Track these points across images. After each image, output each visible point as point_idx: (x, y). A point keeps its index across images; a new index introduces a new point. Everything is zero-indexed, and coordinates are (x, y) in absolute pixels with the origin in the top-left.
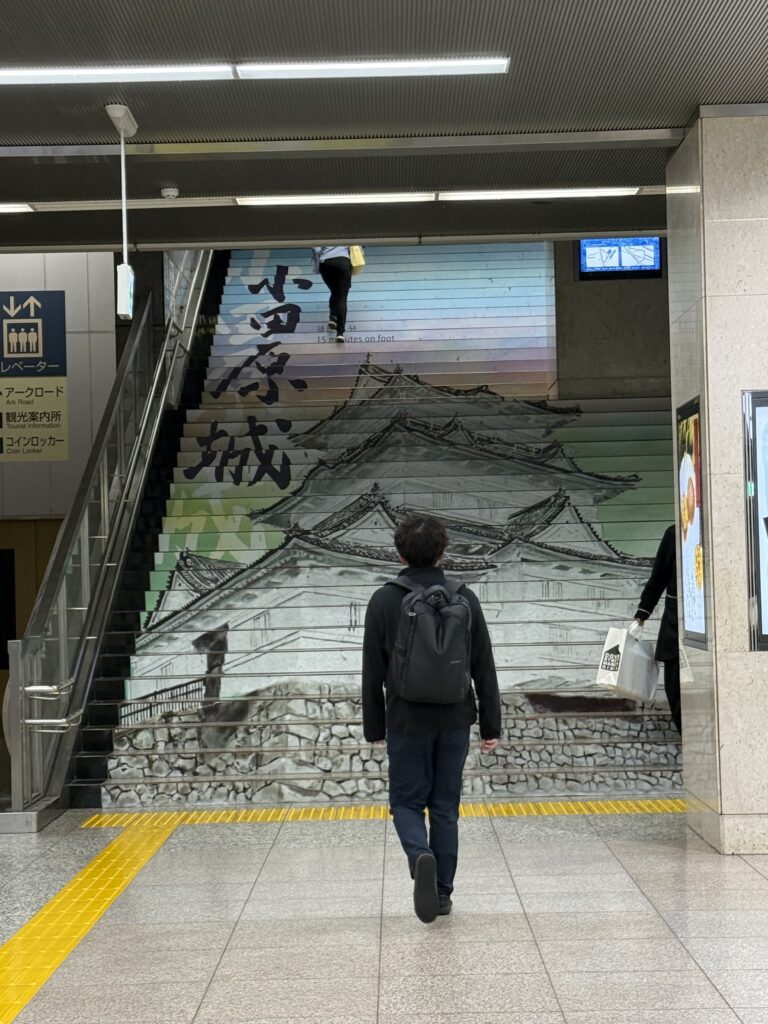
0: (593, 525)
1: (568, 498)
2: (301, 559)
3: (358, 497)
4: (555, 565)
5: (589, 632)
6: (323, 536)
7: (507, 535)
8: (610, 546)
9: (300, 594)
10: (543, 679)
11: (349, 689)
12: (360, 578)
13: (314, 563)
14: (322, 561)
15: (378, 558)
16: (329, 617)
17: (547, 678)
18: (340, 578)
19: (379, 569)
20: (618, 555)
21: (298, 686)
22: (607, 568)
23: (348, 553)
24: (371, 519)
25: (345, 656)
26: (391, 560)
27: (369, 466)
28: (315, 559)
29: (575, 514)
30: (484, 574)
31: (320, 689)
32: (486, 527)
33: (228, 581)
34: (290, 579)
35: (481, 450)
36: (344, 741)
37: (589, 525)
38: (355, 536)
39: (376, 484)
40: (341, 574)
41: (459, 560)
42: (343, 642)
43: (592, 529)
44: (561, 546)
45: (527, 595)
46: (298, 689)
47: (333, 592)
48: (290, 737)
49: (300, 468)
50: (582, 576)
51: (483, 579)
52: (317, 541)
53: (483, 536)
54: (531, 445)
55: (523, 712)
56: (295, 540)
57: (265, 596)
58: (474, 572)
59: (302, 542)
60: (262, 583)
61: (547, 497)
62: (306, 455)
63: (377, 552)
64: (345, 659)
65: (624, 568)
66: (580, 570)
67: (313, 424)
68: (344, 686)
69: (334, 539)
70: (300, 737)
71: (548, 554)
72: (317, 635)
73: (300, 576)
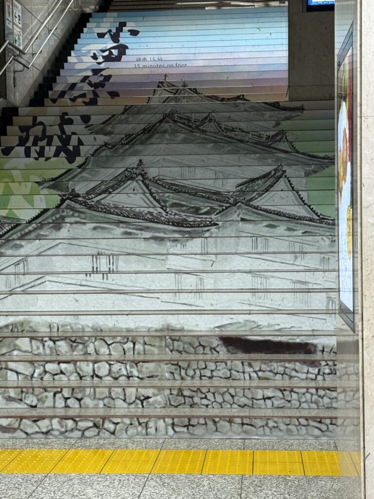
0: (300, 193)
1: (285, 171)
2: (68, 216)
3: (124, 169)
4: (265, 223)
5: (284, 281)
6: (89, 199)
7: (232, 199)
8: (312, 209)
9: (57, 245)
10: (239, 323)
11: (74, 328)
12: (109, 232)
13: (78, 219)
14: (85, 219)
15: (128, 217)
16: (76, 264)
17: (243, 322)
18: (94, 232)
19: (124, 226)
20: (319, 216)
21: (31, 325)
22: (308, 227)
23: (105, 212)
24: (130, 186)
25: (77, 298)
26: (138, 219)
27: (139, 147)
28: (79, 217)
29: (288, 184)
30: (208, 230)
31: (50, 327)
32: (217, 193)
33: (6, 233)
34: (54, 231)
35: (225, 136)
36: (56, 377)
37: (298, 193)
38: (113, 199)
39: (140, 161)
40: (95, 228)
41: (191, 219)
42: (80, 285)
43: (299, 195)
44: (272, 208)
45: (239, 248)
46: (31, 327)
47: (84, 244)
48: (9, 373)
49: (88, 148)
50: (287, 233)
51: (207, 234)
52: (85, 202)
53: (214, 200)
54: (263, 133)
55: (218, 352)
56: (68, 202)
57: (29, 245)
58: (200, 229)
59: (73, 203)
60: (33, 235)
61: (268, 171)
62: (95, 139)
63: (127, 211)
64: (77, 301)
65: (321, 227)
66: (286, 228)
67: (107, 117)
68: (70, 324)
69: (98, 201)
70: (18, 373)
71: (262, 215)
72: (59, 280)
73: (63, 230)
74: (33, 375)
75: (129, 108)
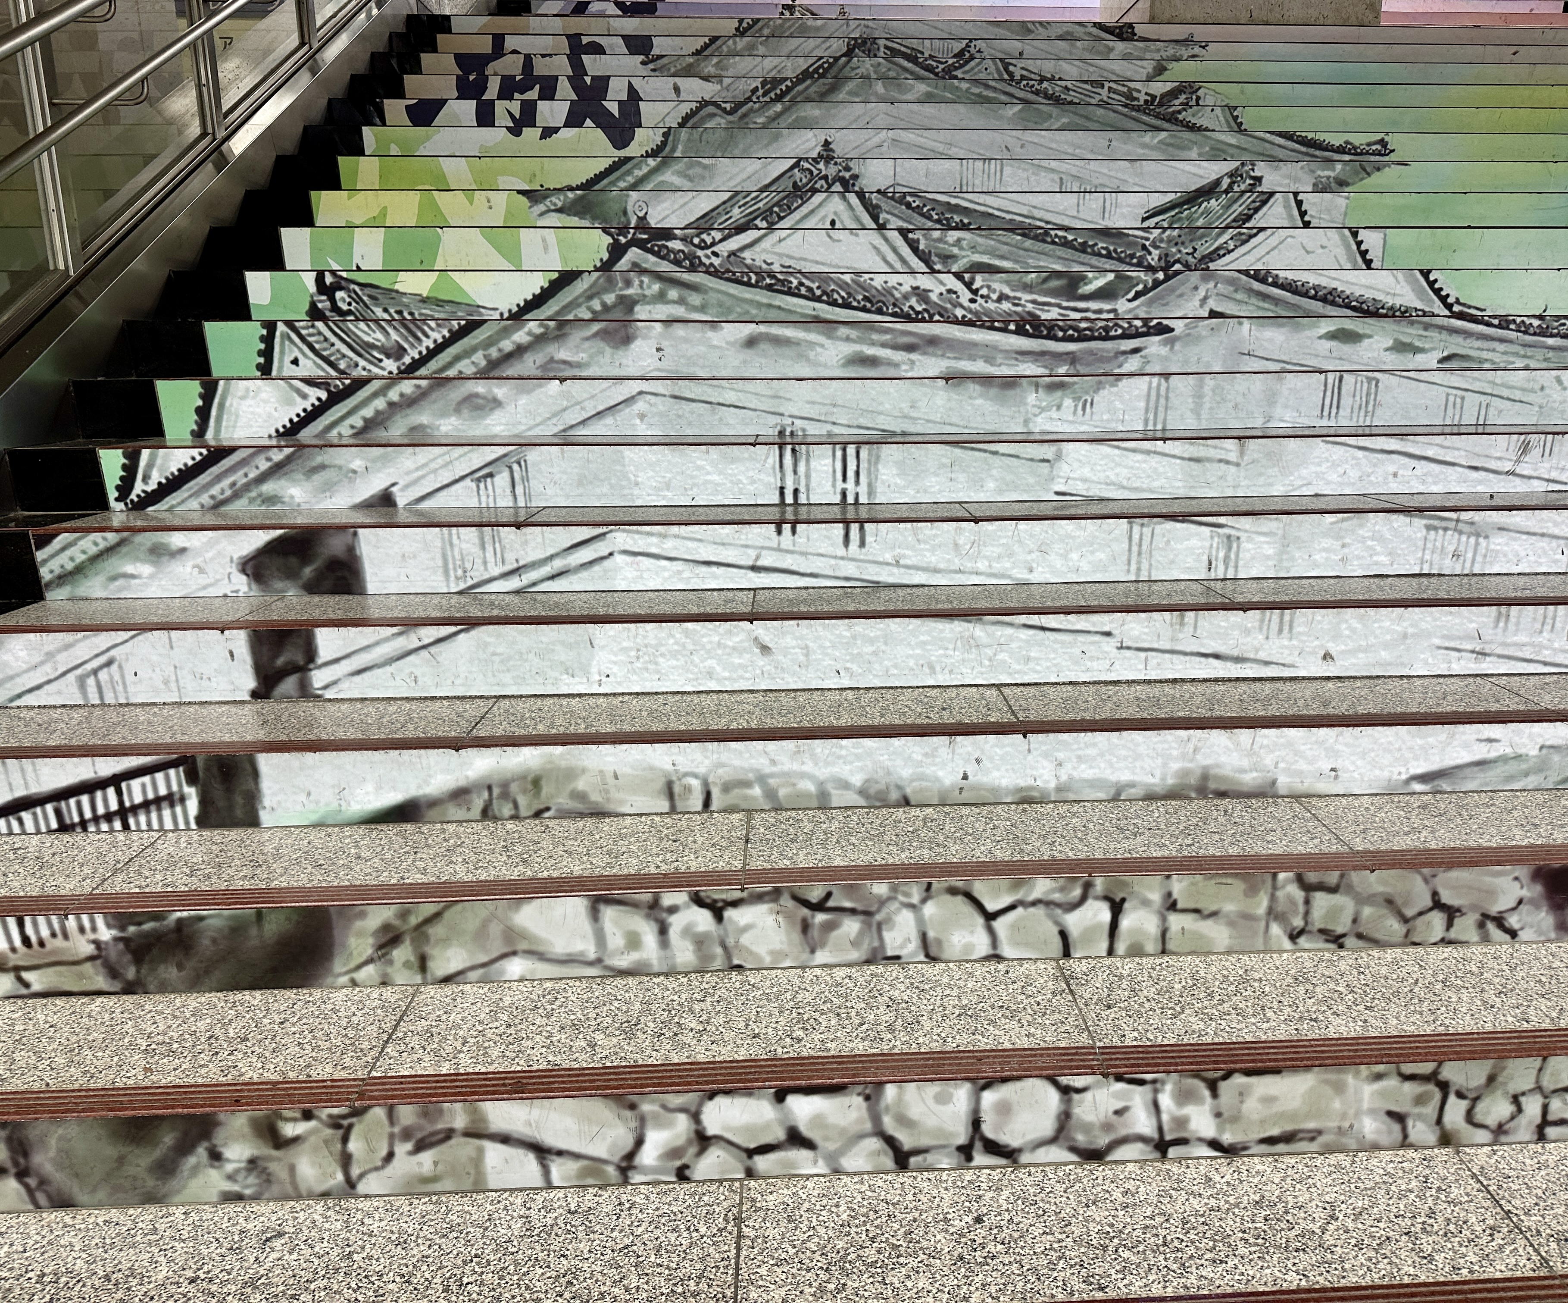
2: (643, 299)
3: (792, 162)
4: (1326, 326)
6: (703, 246)
8: (1431, 284)
9: (629, 401)
10: (1518, 757)
12: (802, 356)
13: (680, 311)
14: (702, 309)
15: (846, 305)
16: (716, 478)
17: (1534, 752)
18: (749, 354)
19: (853, 333)
20: (1449, 307)
22: (1459, 339)
23: (769, 288)
24: (822, 212)
26: (880, 312)
28: (681, 301)
29: (1296, 212)
30: (1136, 351)
31: (669, 791)
33: (432, 353)
34: (608, 350)
37: (1355, 234)
38: (781, 248)
39: (827, 143)
40: (751, 342)
41: (1053, 314)
42: (754, 568)
43: (1359, 244)
45: (1278, 411)
47: (730, 397)
49: (663, 108)
50: (1392, 360)
51: (1132, 364)
52: (691, 257)
54: (1138, 86)
55: (1513, 934)
56: (634, 254)
57: (523, 400)
58: (1108, 345)
59: (652, 258)
60: (529, 364)
61: (1214, 177)
62: (677, 90)
63: (844, 285)
66: (1390, 343)
69: (733, 253)
72: (669, 547)
73: (638, 346)
74: (630, 1156)
75: (750, 27)
